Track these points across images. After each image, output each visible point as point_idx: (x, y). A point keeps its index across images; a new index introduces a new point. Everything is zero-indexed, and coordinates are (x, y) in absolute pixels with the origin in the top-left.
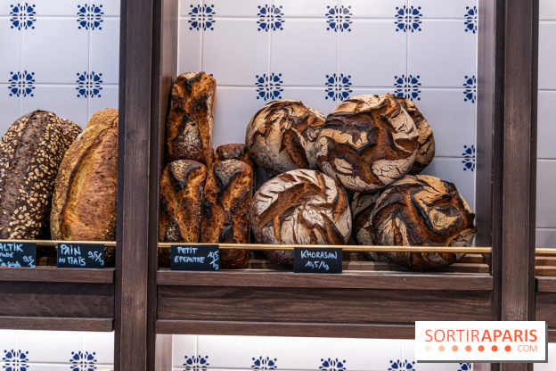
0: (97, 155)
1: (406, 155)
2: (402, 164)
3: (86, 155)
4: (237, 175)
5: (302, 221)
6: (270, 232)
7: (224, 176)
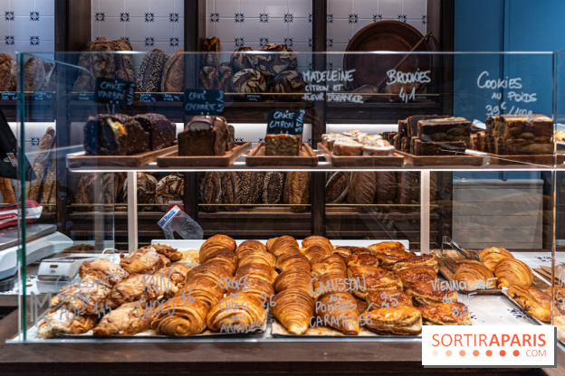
0: (177, 64)
1: (284, 64)
2: (283, 67)
3: (173, 63)
4: (226, 71)
5: (248, 85)
6: (237, 89)
7: (222, 71)
